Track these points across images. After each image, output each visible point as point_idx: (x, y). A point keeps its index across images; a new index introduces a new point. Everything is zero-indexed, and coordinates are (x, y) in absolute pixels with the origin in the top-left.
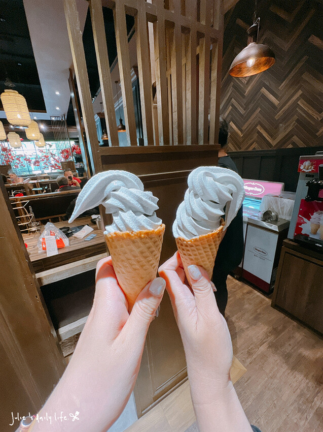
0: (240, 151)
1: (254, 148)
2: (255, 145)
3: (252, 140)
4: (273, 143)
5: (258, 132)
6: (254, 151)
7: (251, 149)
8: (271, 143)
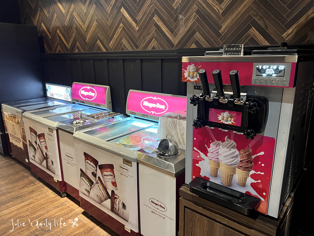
0: (138, 50)
1: (154, 48)
2: (154, 43)
3: (150, 36)
4: (175, 41)
5: (156, 25)
6: (154, 51)
7: (149, 48)
8: (173, 41)
